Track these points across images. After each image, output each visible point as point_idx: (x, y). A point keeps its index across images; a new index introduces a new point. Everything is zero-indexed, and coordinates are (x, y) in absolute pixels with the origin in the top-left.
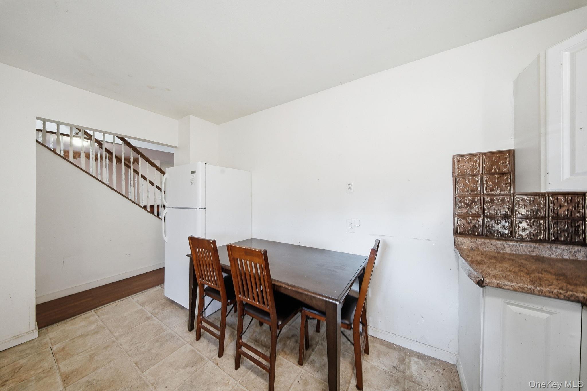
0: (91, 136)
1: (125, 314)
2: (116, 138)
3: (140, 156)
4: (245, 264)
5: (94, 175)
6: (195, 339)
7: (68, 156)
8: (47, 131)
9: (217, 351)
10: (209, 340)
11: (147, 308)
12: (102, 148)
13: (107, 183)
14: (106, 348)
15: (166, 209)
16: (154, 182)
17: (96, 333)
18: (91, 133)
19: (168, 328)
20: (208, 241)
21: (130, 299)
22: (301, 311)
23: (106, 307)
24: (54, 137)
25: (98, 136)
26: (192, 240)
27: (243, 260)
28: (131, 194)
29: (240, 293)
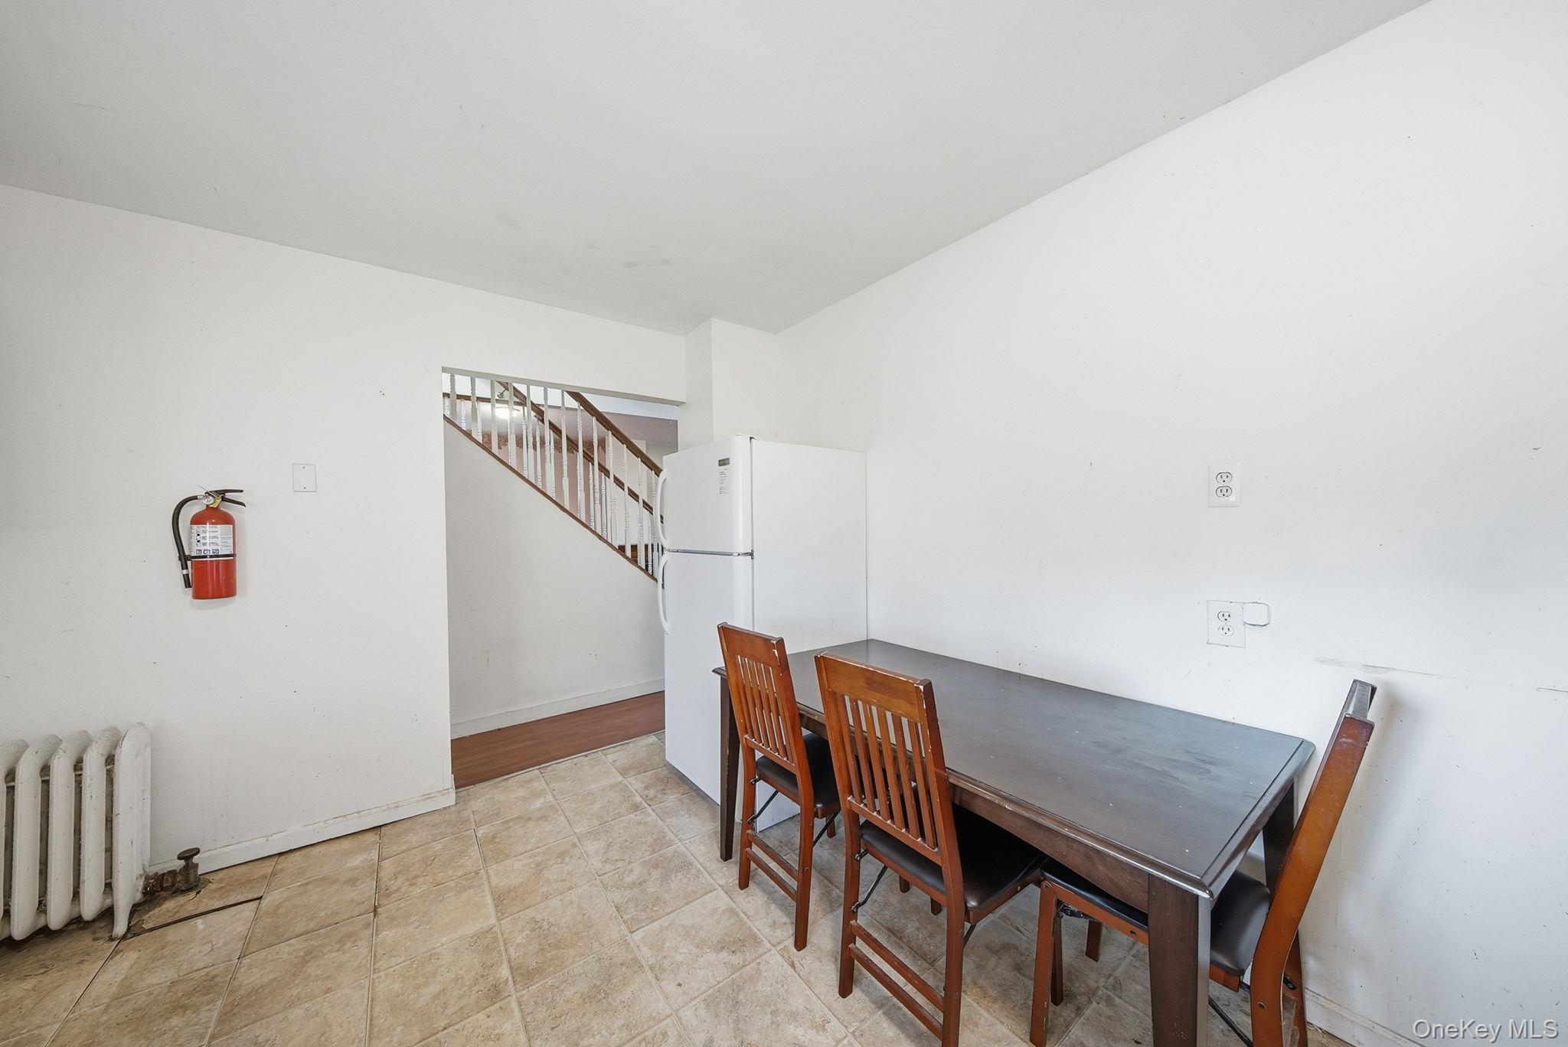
0: (525, 397)
1: (593, 787)
2: (567, 396)
3: (610, 432)
4: (865, 712)
5: (533, 481)
6: (737, 882)
7: (490, 442)
8: (457, 395)
9: (791, 930)
10: (770, 894)
11: (634, 782)
12: (543, 421)
13: (553, 496)
14: (562, 855)
15: (667, 556)
16: (638, 494)
17: (544, 818)
18: (522, 388)
19: (676, 841)
20: (766, 640)
21: (599, 754)
22: (1038, 884)
23: (558, 765)
24: (469, 404)
25: (536, 395)
26: (727, 633)
27: (860, 703)
28: (595, 522)
29: (851, 793)
